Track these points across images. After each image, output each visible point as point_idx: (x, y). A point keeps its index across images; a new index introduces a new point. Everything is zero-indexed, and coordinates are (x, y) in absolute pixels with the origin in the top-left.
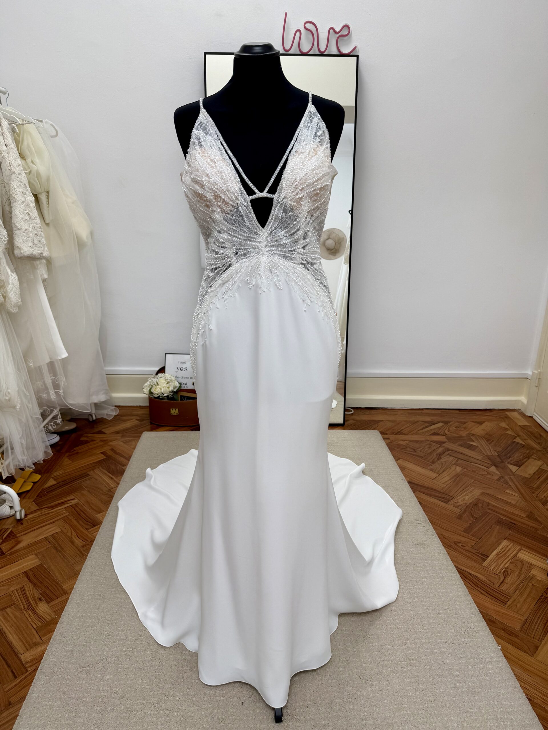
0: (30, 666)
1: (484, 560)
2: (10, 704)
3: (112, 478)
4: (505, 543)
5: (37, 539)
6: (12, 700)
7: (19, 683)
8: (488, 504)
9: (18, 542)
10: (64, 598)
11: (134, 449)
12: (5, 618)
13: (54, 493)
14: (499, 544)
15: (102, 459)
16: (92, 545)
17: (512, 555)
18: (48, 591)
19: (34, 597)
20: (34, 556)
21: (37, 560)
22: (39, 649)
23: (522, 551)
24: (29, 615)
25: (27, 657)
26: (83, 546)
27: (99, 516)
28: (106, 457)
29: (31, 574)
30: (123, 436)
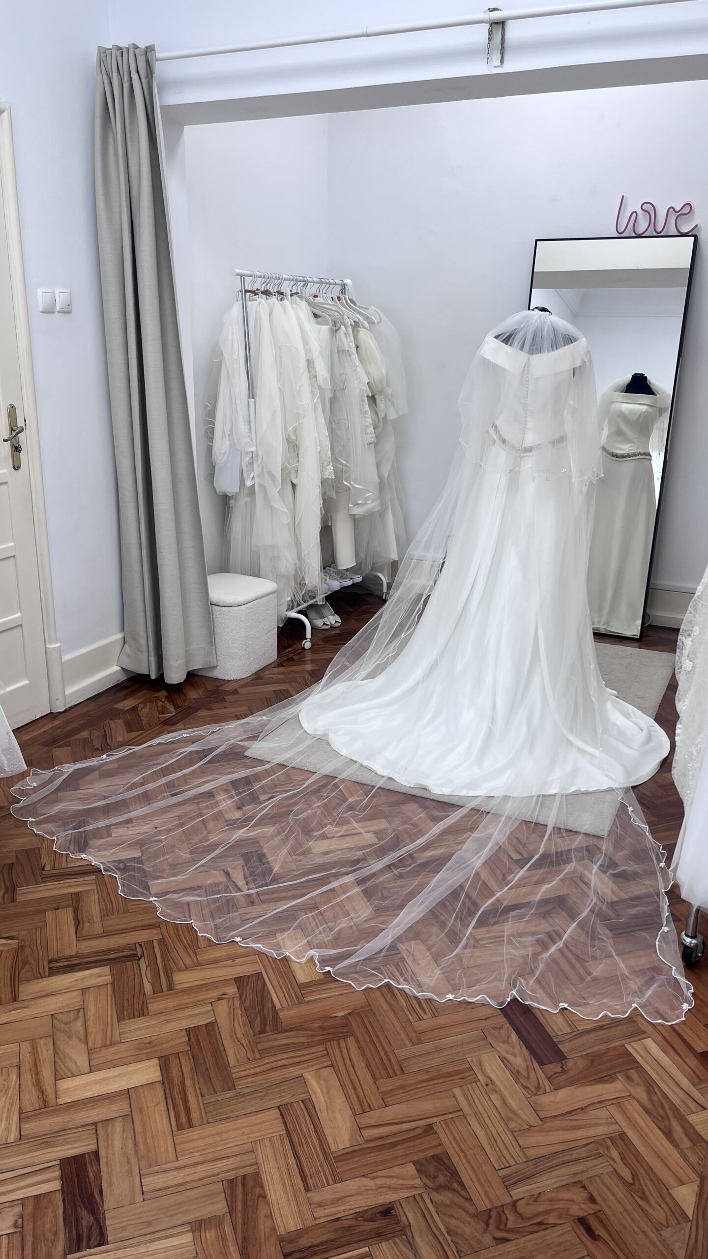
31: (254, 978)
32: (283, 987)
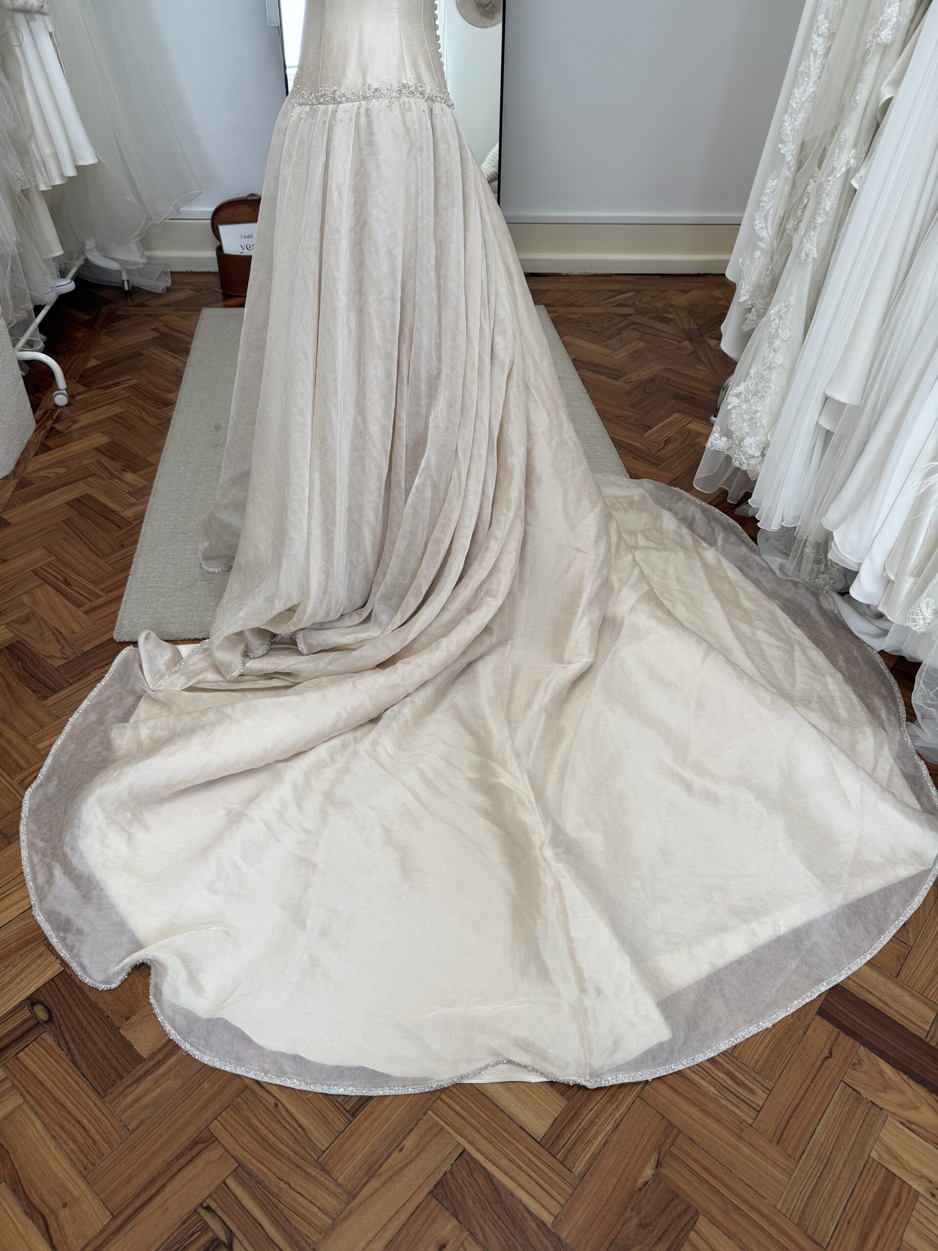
0: (134, 520)
1: (646, 431)
2: (123, 546)
3: (176, 357)
4: (676, 416)
5: (98, 419)
6: (124, 543)
7: (127, 532)
8: (668, 380)
9: (76, 422)
10: (152, 469)
11: (196, 324)
12: (88, 485)
13: (101, 373)
14: (668, 417)
15: (155, 336)
16: (170, 423)
17: (680, 426)
18: (131, 464)
19: (116, 470)
20: (100, 434)
21: (106, 437)
22: (139, 508)
23: (693, 422)
24: (116, 483)
25: (128, 513)
26: (159, 425)
27: (170, 396)
28: (158, 334)
29: (103, 449)
30: (177, 310)
31: (464, 1173)
32: (521, 1164)
